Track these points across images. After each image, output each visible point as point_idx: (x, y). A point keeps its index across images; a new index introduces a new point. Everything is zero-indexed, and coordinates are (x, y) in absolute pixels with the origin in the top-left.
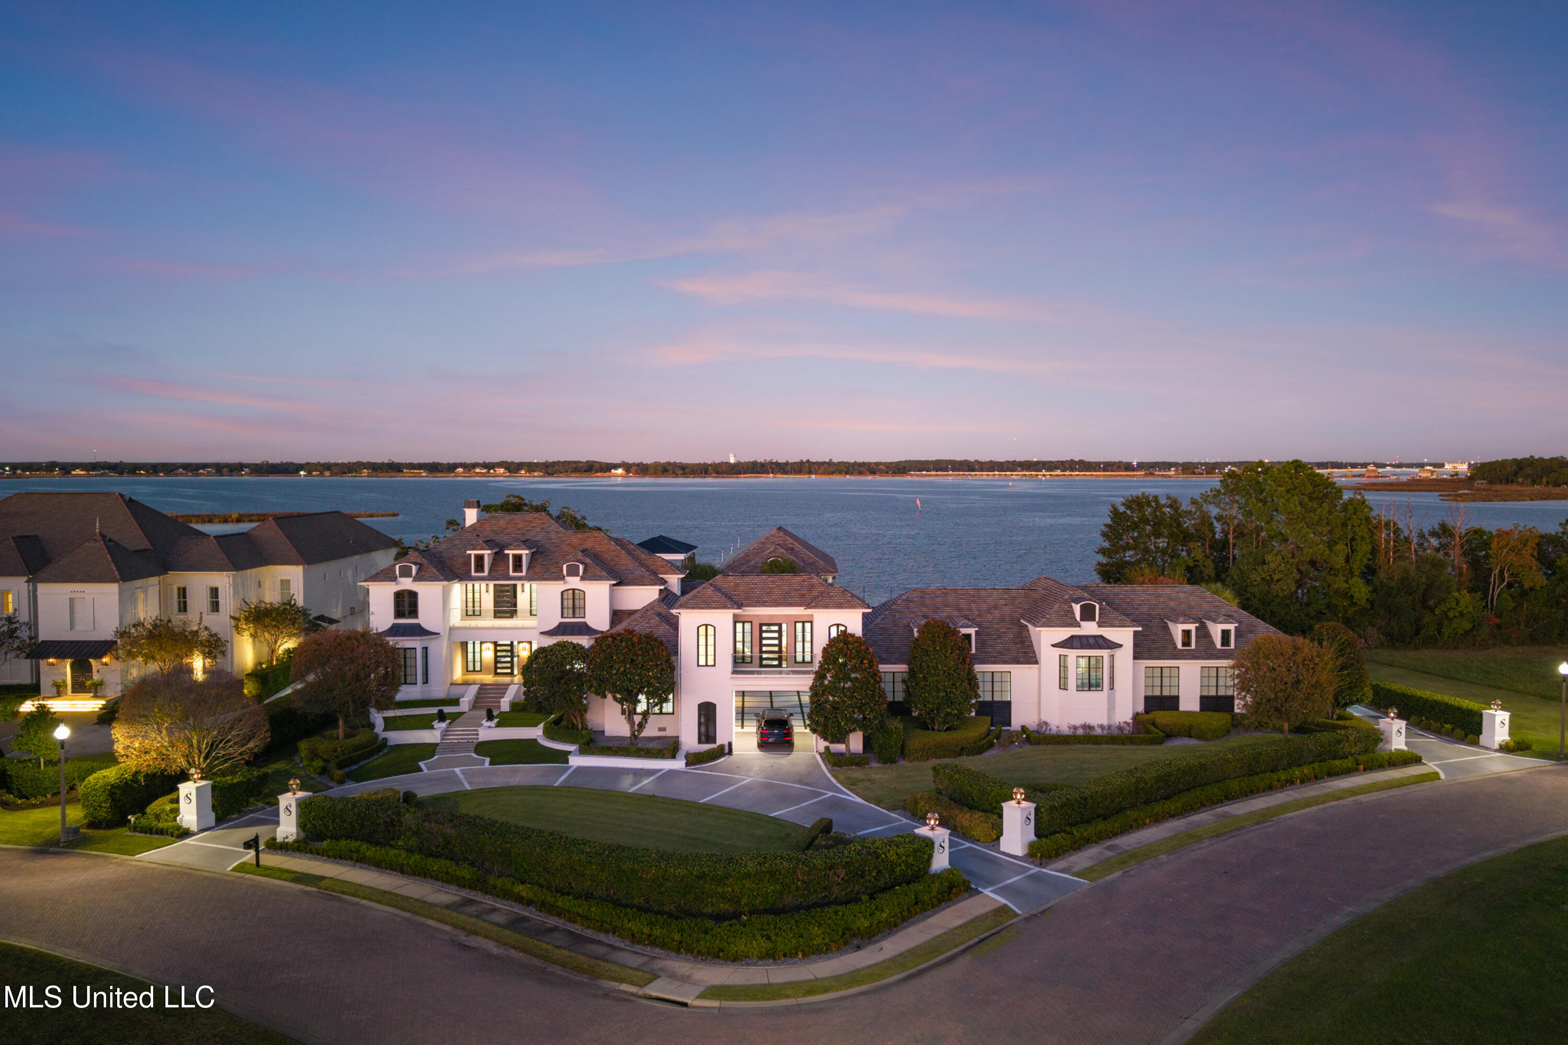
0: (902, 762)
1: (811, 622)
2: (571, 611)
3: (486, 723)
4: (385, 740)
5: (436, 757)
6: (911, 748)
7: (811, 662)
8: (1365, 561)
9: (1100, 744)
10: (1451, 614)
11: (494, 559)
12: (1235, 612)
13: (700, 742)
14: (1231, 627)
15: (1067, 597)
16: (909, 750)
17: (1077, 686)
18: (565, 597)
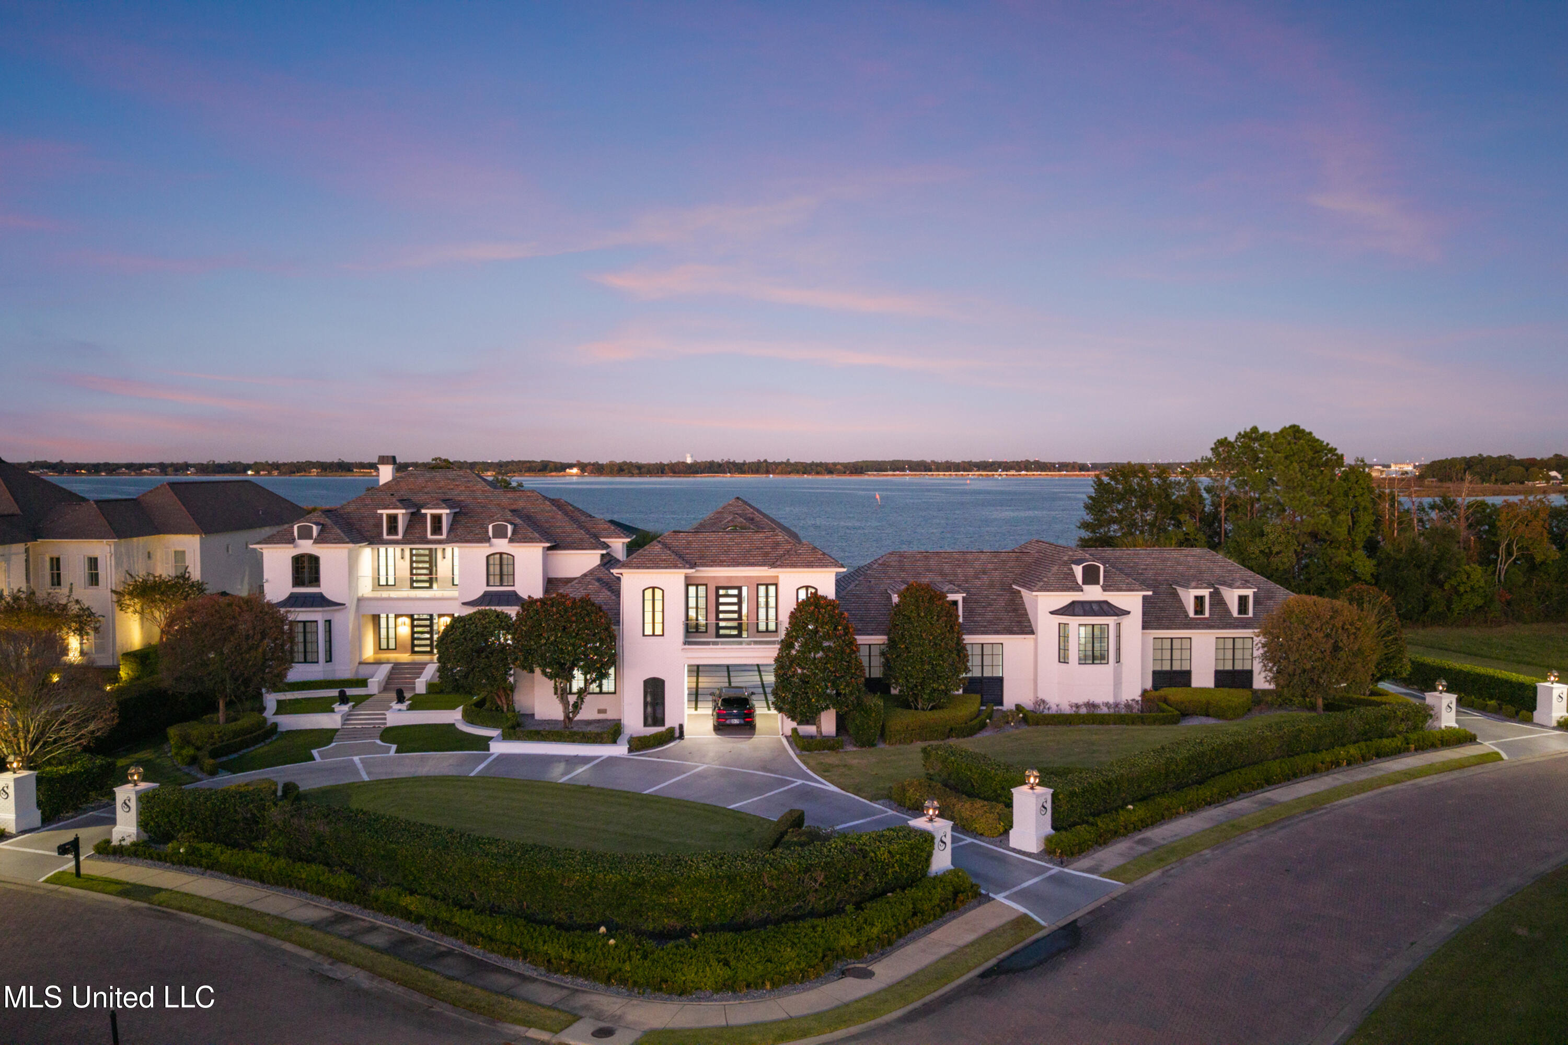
0: (882, 746)
1: (776, 585)
2: (498, 578)
3: (395, 706)
4: (275, 725)
5: (333, 744)
6: (892, 729)
7: (776, 631)
8: (1368, 534)
9: (1108, 724)
10: (1462, 589)
11: (410, 521)
12: (1250, 577)
13: (645, 725)
14: (1249, 592)
15: (1066, 558)
16: (890, 732)
17: (1080, 659)
18: (491, 562)
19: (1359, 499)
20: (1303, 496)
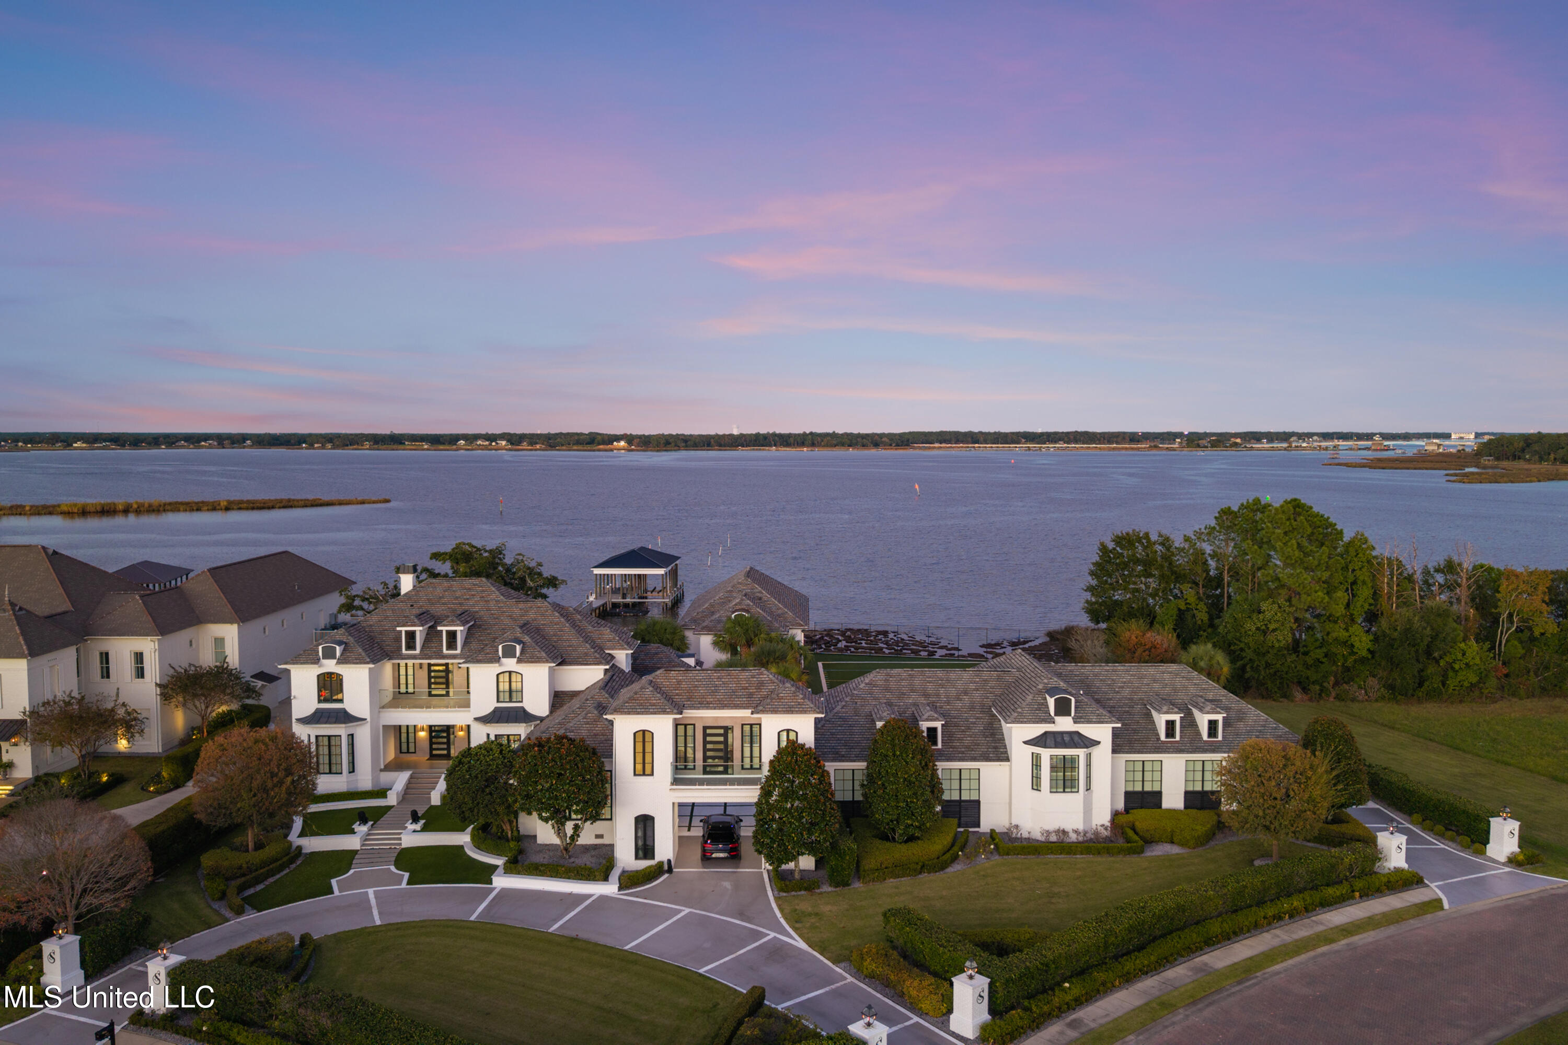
0: (857, 885)
1: (760, 725)
2: (507, 695)
3: (411, 827)
4: (299, 848)
5: (352, 871)
6: (866, 868)
7: (760, 768)
8: (1366, 607)
9: (1075, 854)
10: (1457, 667)
11: (427, 634)
12: (1223, 696)
13: (637, 858)
14: (1219, 717)
15: (1040, 687)
16: (864, 871)
17: (1051, 787)
18: (501, 679)
19: (1358, 573)
20: (1301, 572)
